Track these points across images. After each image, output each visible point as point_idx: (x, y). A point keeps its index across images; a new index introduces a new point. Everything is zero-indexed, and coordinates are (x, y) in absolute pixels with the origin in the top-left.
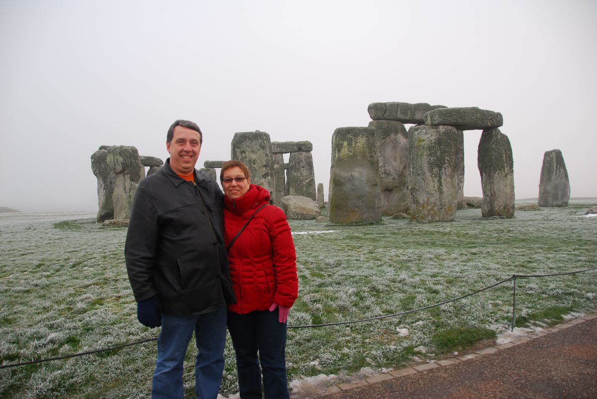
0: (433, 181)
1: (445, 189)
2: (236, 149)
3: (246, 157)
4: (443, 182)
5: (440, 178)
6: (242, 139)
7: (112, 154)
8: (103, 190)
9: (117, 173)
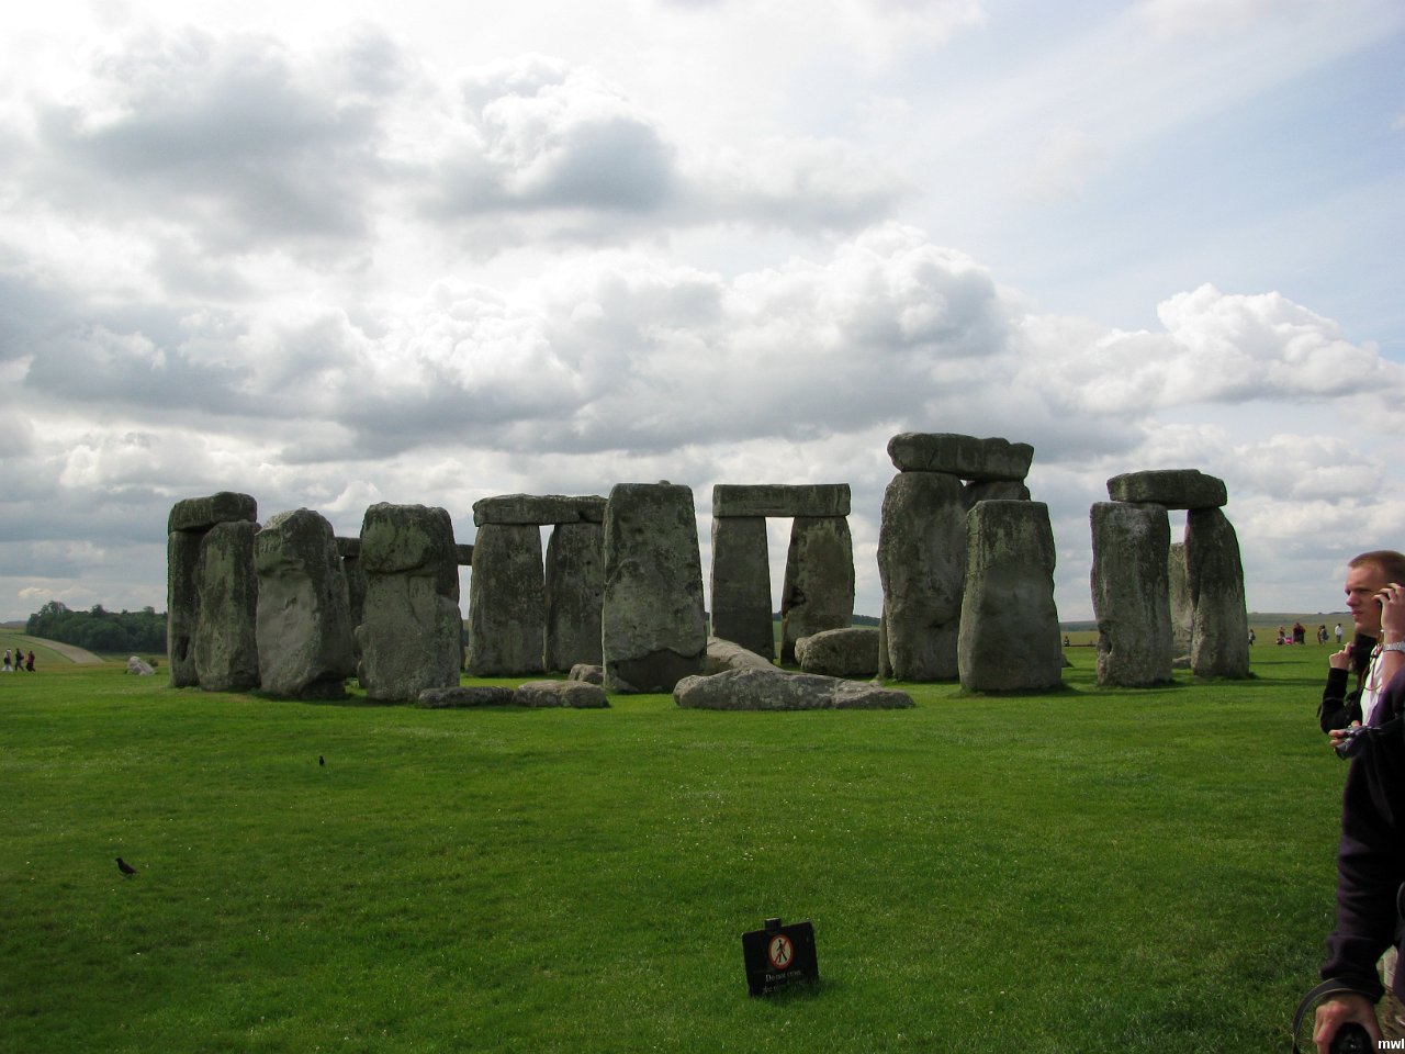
0: (1146, 607)
1: (1160, 623)
2: (621, 523)
3: (645, 543)
4: (1156, 609)
5: (1154, 603)
6: (636, 499)
7: (390, 522)
8: (313, 612)
9: (384, 573)
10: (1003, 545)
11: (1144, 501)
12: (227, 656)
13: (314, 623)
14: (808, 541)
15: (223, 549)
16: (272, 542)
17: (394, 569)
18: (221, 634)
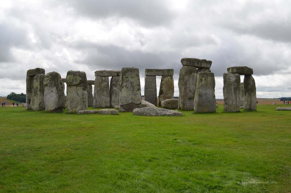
0: (235, 96)
1: (237, 99)
2: (123, 76)
3: (129, 80)
6: (127, 71)
7: (72, 75)
8: (56, 94)
9: (71, 85)
10: (204, 82)
11: (235, 73)
12: (38, 103)
13: (56, 96)
14: (165, 81)
15: (37, 80)
16: (47, 79)
17: (73, 85)
18: (37, 99)
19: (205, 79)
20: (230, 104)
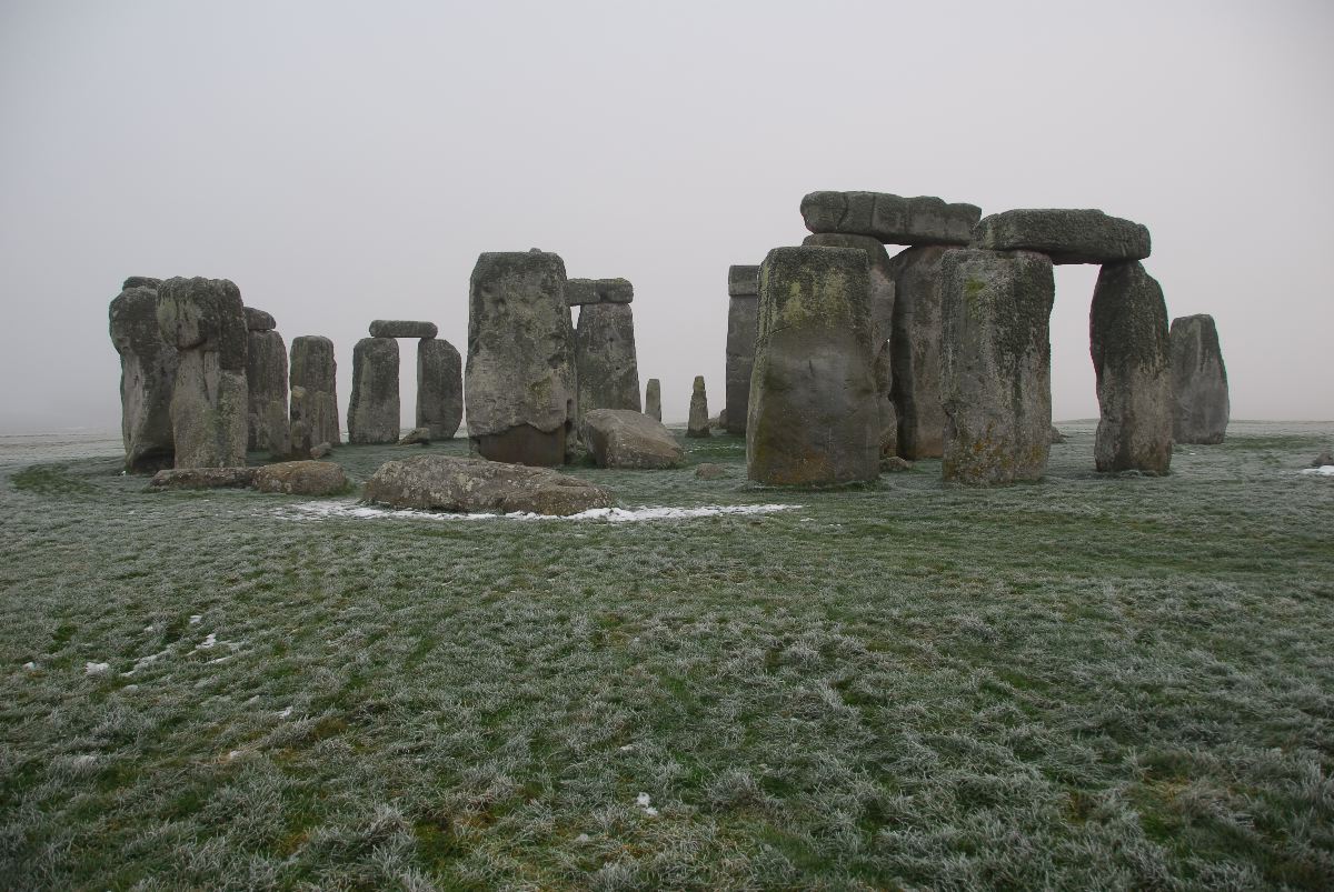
0: (1003, 384)
1: (1027, 404)
2: (483, 293)
3: (506, 314)
4: (1023, 386)
5: (1018, 376)
7: (172, 298)
9: (184, 348)
10: (798, 304)
11: (1014, 248)
13: (143, 401)
17: (188, 345)
19: (806, 290)
20: (974, 434)
